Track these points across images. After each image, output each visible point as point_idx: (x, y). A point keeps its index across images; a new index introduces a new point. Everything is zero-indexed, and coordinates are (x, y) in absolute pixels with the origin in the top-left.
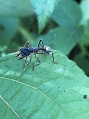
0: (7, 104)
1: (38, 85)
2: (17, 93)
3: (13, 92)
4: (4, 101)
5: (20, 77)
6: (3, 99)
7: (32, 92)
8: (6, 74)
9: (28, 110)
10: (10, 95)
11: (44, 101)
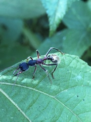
0: (24, 114)
1: (55, 93)
2: (34, 102)
3: (30, 100)
4: (21, 111)
5: (37, 85)
6: (19, 109)
7: (50, 101)
8: (23, 81)
9: (46, 120)
10: (27, 105)
11: (62, 110)
